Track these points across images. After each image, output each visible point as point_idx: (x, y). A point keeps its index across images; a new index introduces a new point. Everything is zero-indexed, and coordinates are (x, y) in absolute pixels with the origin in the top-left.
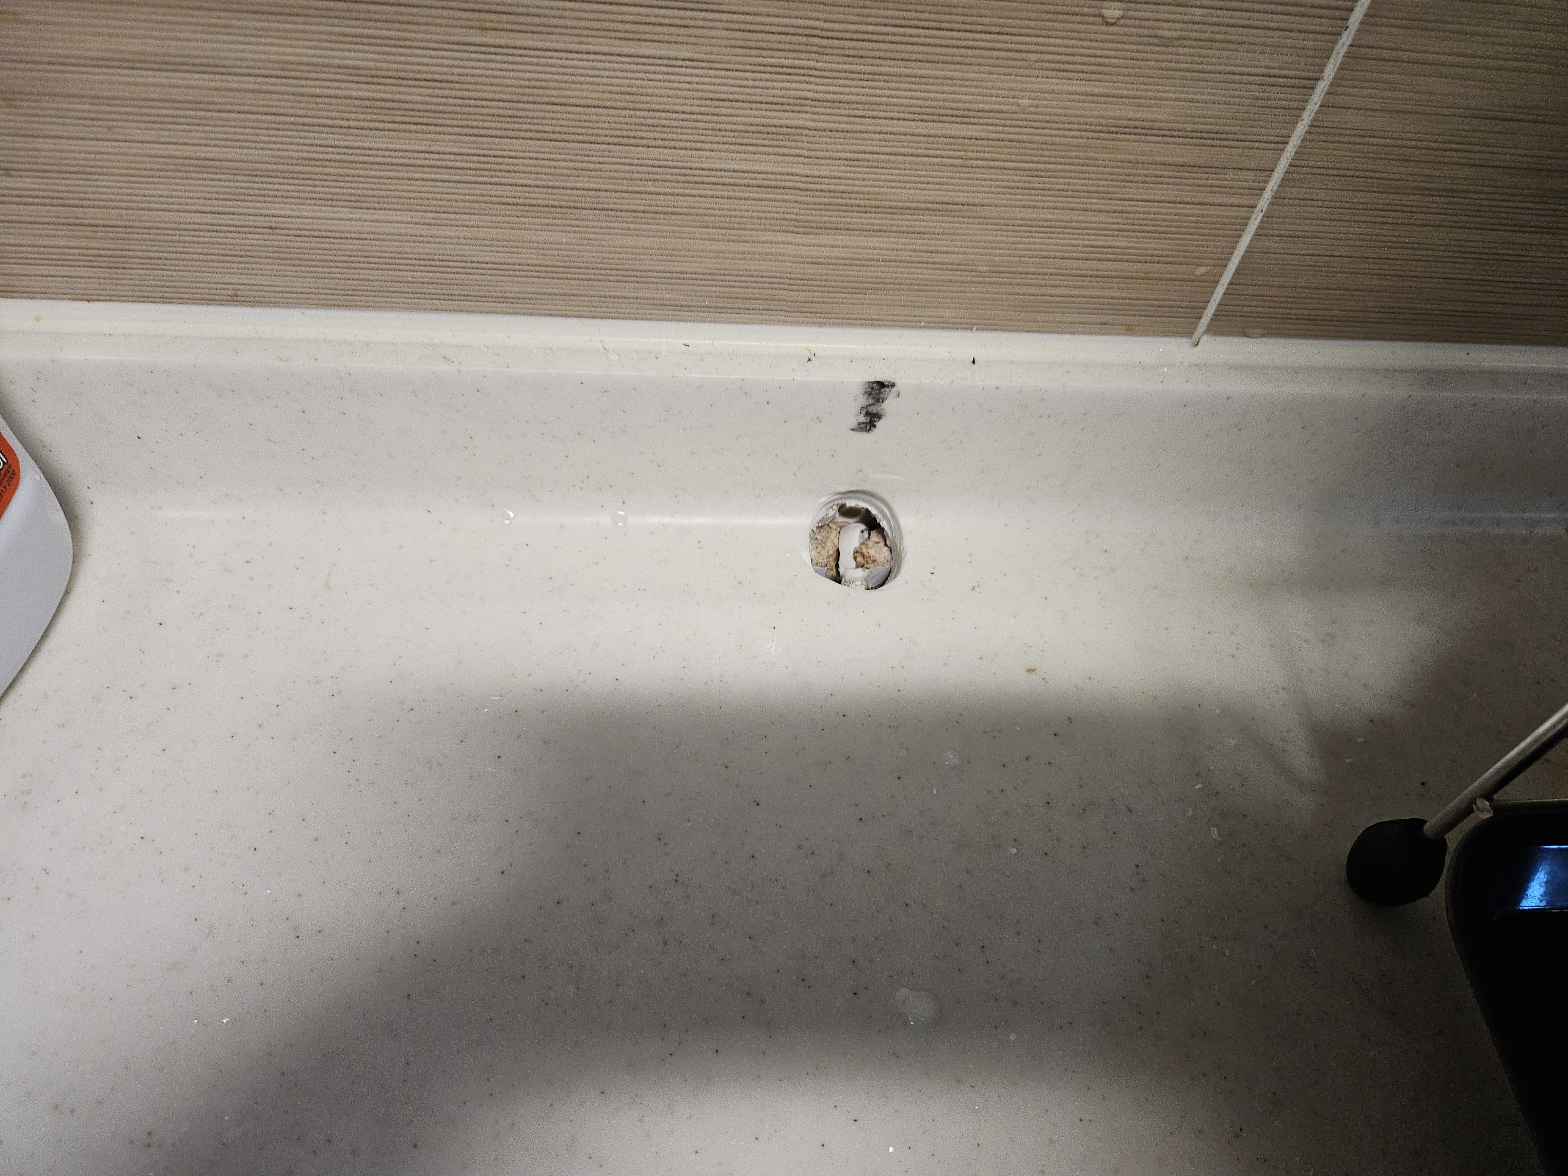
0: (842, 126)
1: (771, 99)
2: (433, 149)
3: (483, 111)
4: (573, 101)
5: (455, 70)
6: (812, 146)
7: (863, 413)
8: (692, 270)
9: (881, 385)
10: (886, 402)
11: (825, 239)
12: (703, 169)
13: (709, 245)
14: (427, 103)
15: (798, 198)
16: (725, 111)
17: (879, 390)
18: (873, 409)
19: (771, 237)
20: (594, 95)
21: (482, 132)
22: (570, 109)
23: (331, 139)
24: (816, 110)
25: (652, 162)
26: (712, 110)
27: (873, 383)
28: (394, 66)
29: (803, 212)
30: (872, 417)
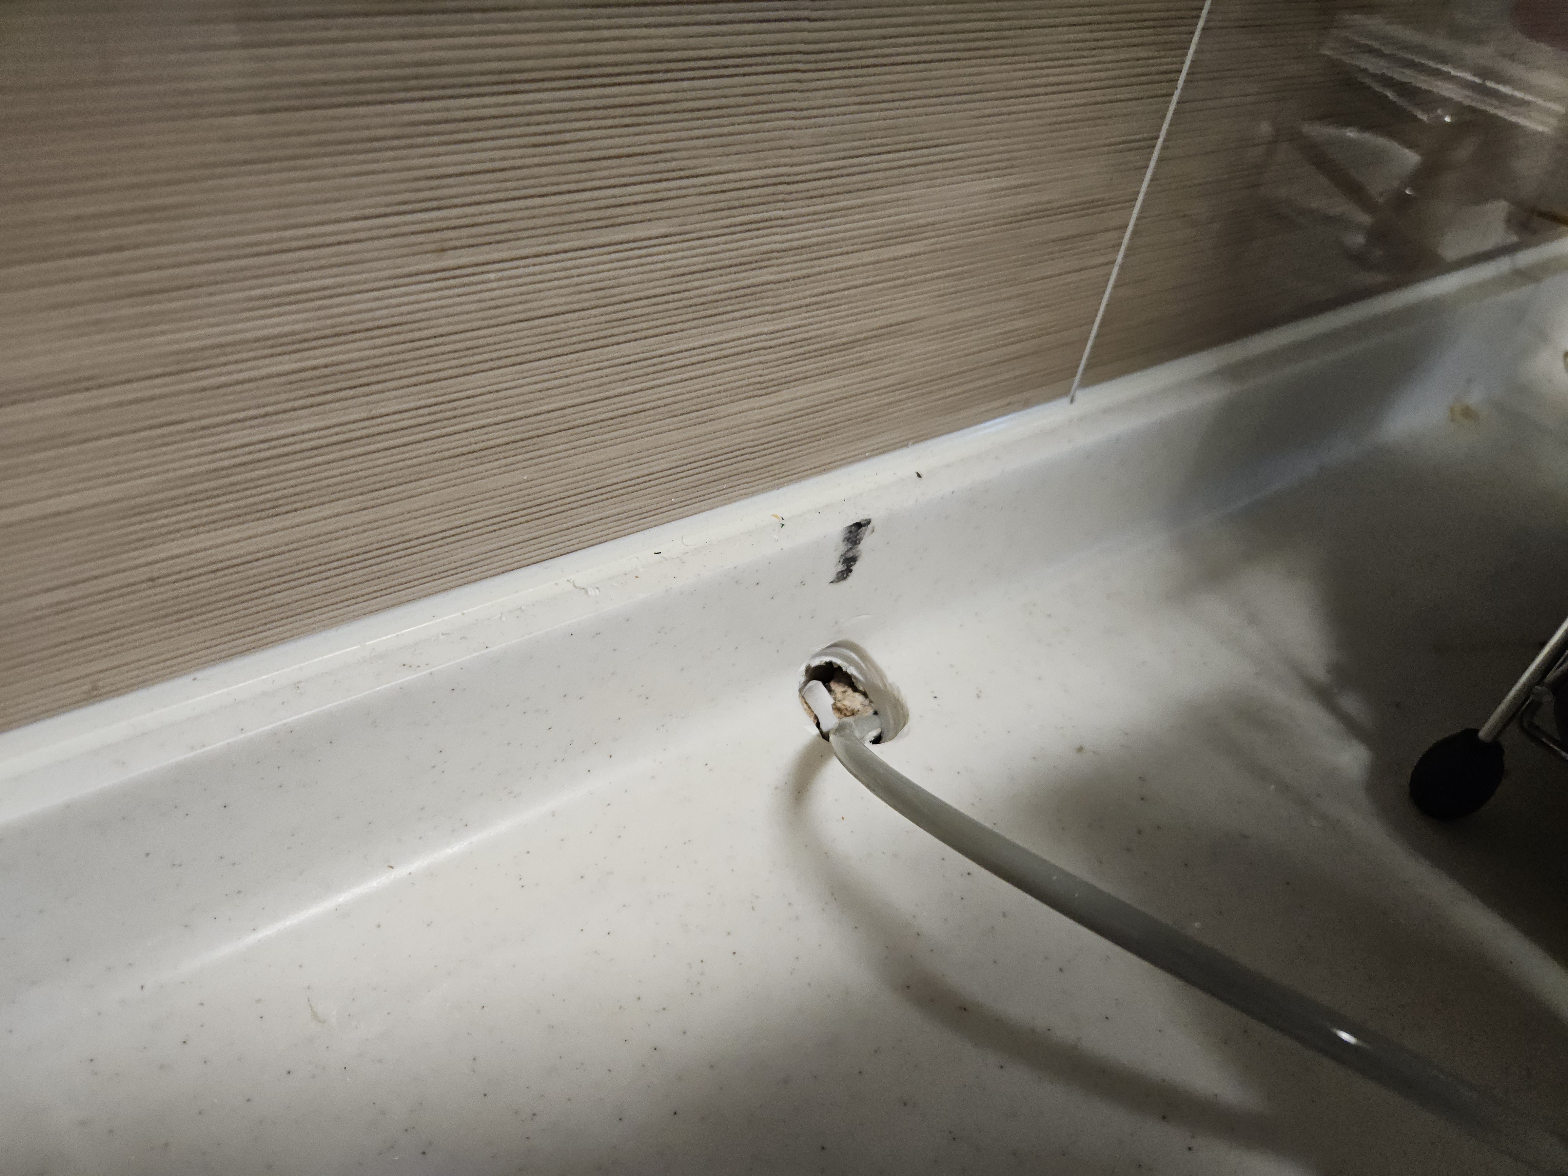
0: (804, 272)
1: (739, 260)
2: (374, 413)
3: (436, 350)
4: (540, 313)
5: (405, 309)
6: (775, 300)
7: (842, 560)
8: (659, 468)
9: (859, 525)
10: (862, 542)
11: (785, 395)
12: (673, 353)
13: (676, 435)
14: (368, 358)
15: (762, 359)
16: (697, 284)
17: (856, 531)
18: (850, 554)
19: (736, 407)
20: (563, 300)
21: (434, 376)
22: (537, 322)
24: (781, 261)
25: (621, 360)
26: (685, 286)
27: (852, 526)
28: (329, 322)
29: (766, 371)
30: (849, 562)
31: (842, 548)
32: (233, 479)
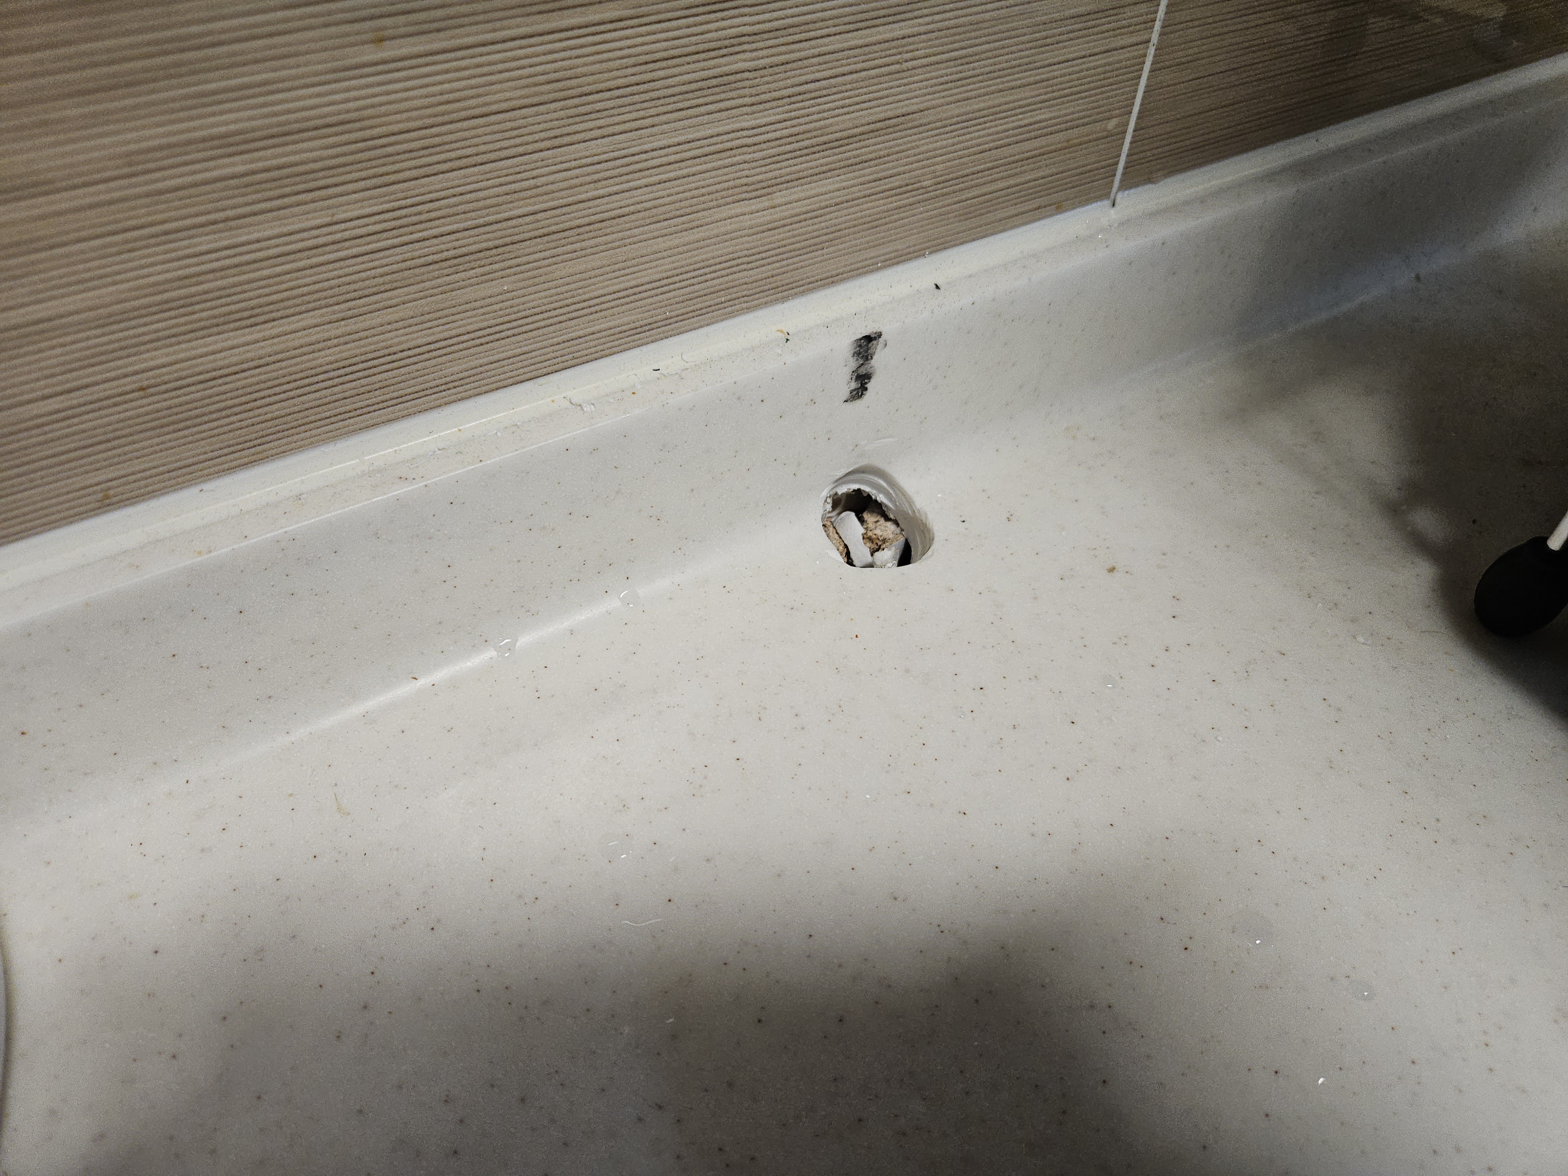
0: (782, 58)
1: (706, 46)
2: (337, 218)
3: (390, 150)
4: (494, 108)
5: (351, 105)
6: (753, 91)
7: (854, 377)
8: (647, 279)
9: (869, 339)
10: (875, 357)
11: (779, 198)
12: (646, 152)
13: (661, 244)
14: (322, 159)
15: (747, 157)
16: (661, 73)
17: (867, 345)
18: (862, 371)
19: (725, 212)
20: (519, 93)
21: (393, 178)
22: (493, 118)
23: (204, 242)
24: (754, 46)
25: (589, 160)
26: (649, 76)
27: (861, 339)
28: (275, 120)
29: (753, 172)
30: (862, 380)
31: (853, 364)
32: (205, 287)
